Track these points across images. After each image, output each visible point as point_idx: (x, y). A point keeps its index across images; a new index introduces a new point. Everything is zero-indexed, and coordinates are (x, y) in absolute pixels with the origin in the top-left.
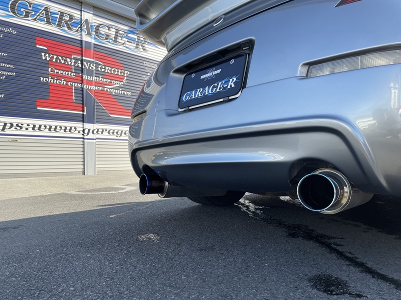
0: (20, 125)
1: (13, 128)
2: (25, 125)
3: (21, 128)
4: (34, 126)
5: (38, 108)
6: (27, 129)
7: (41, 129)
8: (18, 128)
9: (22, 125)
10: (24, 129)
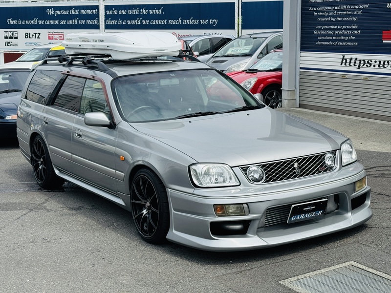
0: (370, 62)
1: (365, 66)
2: (373, 62)
3: (371, 65)
4: (380, 62)
5: (384, 41)
6: (374, 66)
7: (385, 66)
8: (369, 65)
9: (371, 61)
10: (372, 65)
